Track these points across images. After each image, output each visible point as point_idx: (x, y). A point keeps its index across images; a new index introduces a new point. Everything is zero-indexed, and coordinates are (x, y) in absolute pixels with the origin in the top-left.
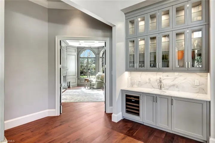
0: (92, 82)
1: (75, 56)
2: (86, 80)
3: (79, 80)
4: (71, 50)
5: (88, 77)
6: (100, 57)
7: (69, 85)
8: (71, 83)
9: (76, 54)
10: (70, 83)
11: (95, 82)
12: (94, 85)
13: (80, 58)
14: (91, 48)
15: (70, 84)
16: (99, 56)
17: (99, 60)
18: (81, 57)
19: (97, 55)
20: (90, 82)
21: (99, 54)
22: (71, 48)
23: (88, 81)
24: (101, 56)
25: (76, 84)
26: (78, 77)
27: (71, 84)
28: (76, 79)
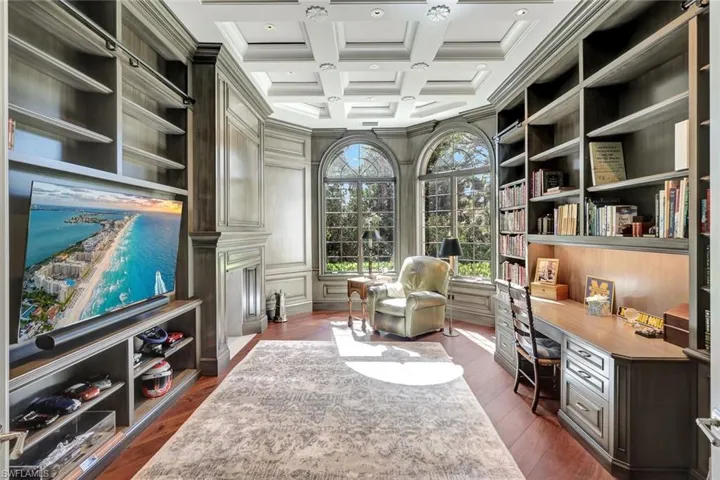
0: (386, 302)
1: (301, 172)
2: (352, 286)
3: (322, 283)
4: (284, 144)
5: (361, 274)
6: (418, 174)
7: (273, 308)
8: (282, 298)
9: (306, 163)
10: (278, 298)
11: (401, 303)
12: (396, 318)
13: (326, 180)
14: (373, 137)
15: (278, 303)
16: (414, 170)
17: (412, 191)
18: (329, 175)
19: (404, 169)
20: (374, 300)
21: (411, 162)
22: (283, 135)
23: (365, 291)
24: (424, 173)
25: (309, 301)
26: (315, 268)
27: (282, 304)
28: (309, 275)
